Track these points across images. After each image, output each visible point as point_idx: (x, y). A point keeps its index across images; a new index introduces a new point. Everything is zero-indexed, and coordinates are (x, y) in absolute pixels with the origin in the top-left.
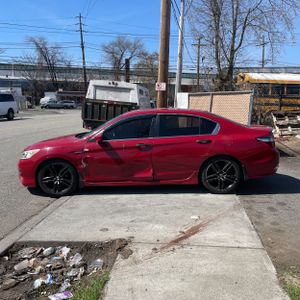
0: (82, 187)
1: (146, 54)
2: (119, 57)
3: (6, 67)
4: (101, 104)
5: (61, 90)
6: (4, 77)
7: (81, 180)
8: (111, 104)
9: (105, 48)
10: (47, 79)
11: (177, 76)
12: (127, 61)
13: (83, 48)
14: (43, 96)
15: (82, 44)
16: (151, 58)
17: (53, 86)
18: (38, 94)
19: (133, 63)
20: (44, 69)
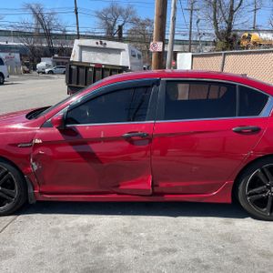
0: (32, 201)
1: (137, 20)
2: (112, 23)
3: (6, 33)
4: (87, 68)
5: (56, 56)
6: (5, 43)
7: (31, 190)
8: (98, 67)
9: (99, 15)
10: (44, 45)
11: (170, 42)
12: (120, 27)
13: (77, 13)
14: (40, 61)
15: (76, 10)
16: (143, 24)
17: (49, 52)
18: (35, 60)
19: (126, 29)
20: (40, 35)
